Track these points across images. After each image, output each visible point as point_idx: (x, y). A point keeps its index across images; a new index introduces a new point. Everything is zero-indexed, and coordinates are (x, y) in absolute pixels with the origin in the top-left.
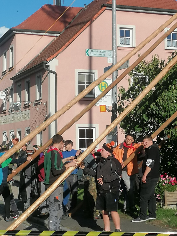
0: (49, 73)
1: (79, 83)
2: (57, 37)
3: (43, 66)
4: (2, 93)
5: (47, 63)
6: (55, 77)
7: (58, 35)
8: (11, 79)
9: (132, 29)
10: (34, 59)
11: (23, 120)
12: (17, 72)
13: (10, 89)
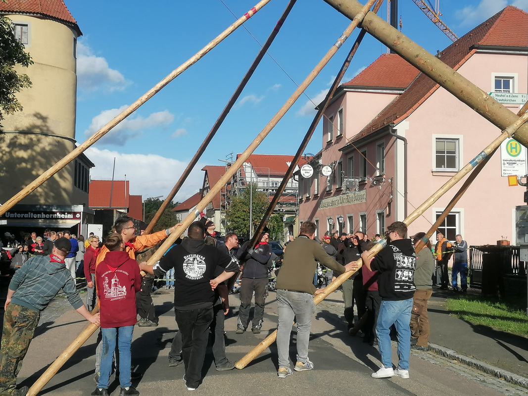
0: (396, 139)
1: (437, 152)
2: (400, 94)
3: (388, 129)
4: (327, 168)
5: (394, 127)
6: (405, 144)
7: (403, 92)
8: (340, 150)
9: (512, 78)
10: (370, 124)
11: (356, 202)
12: (347, 141)
13: (337, 163)
